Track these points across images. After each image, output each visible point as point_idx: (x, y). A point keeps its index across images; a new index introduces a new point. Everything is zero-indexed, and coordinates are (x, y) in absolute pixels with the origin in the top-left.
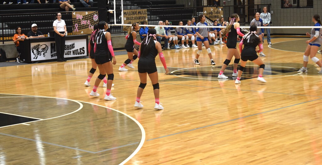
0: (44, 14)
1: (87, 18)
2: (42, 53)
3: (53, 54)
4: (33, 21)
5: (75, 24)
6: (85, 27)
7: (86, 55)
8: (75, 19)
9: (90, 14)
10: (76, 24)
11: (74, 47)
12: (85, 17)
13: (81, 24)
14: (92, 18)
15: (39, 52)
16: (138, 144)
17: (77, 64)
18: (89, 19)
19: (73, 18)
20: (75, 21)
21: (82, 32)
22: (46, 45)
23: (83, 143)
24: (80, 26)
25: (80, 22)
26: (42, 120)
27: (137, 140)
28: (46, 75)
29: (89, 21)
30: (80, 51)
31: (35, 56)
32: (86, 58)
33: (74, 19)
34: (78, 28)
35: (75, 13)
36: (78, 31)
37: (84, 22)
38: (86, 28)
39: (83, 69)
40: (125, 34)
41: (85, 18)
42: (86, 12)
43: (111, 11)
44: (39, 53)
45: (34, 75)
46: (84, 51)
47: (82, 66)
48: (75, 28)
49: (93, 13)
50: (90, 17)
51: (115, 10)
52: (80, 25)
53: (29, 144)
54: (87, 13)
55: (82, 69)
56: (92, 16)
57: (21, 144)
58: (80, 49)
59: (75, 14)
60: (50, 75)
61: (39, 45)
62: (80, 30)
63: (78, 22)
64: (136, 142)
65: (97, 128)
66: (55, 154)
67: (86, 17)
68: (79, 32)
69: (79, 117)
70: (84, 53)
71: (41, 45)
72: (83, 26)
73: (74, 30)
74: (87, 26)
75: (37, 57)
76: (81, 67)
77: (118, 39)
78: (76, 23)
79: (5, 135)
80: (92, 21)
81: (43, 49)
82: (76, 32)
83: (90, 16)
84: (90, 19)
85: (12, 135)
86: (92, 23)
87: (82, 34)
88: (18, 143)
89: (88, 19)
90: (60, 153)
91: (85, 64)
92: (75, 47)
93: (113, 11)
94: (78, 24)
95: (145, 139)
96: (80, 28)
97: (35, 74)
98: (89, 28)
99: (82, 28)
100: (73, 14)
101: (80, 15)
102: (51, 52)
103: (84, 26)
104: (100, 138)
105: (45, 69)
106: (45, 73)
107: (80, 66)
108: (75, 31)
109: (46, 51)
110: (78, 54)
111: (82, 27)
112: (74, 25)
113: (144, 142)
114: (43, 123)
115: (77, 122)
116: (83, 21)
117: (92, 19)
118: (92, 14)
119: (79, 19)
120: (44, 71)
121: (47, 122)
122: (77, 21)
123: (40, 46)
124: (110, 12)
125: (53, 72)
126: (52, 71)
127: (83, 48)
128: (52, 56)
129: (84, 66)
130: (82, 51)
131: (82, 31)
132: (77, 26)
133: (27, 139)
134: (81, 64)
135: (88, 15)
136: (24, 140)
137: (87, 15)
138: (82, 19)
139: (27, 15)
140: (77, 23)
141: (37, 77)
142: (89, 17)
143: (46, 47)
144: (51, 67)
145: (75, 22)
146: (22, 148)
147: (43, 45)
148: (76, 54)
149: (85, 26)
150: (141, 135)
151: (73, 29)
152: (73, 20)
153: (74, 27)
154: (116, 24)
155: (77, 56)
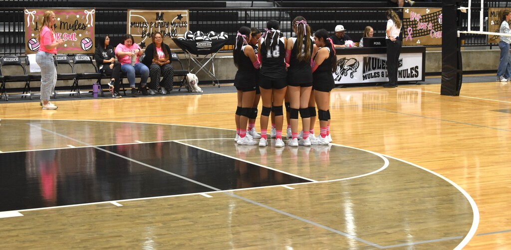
0: (362, 10)
1: (427, 20)
2: (349, 72)
3: (366, 75)
4: (340, 20)
5: (407, 28)
6: (423, 34)
7: (421, 79)
8: (408, 20)
9: (433, 13)
10: (409, 28)
11: (401, 65)
12: (424, 17)
13: (418, 29)
14: (437, 19)
15: (344, 69)
16: (461, 240)
17: (404, 92)
18: (431, 20)
19: (404, 17)
20: (408, 23)
21: (418, 42)
22: (356, 60)
23: (368, 228)
24: (415, 32)
25: (415, 24)
26: (315, 182)
27: (461, 232)
28: (353, 107)
29: (431, 24)
30: (412, 72)
31: (338, 77)
32: (419, 84)
33: (406, 19)
34: (411, 34)
35: (408, 10)
36: (411, 39)
37: (422, 26)
38: (425, 35)
39: (415, 102)
40: (491, 49)
41: (425, 19)
42: (427, 9)
43: (463, 9)
44: (344, 72)
45: (334, 107)
46: (417, 72)
47: (413, 96)
48: (408, 35)
49: (439, 12)
50: (433, 18)
51: (469, 8)
52: (416, 30)
53: (281, 221)
54: (429, 11)
55: (412, 102)
56: (436, 15)
57: (269, 221)
58: (412, 69)
59: (408, 12)
60: (360, 108)
61: (344, 59)
62: (415, 39)
63: (413, 25)
64: (459, 235)
65: (400, 204)
66: (317, 243)
67: (427, 17)
68: (413, 41)
69: (376, 182)
70: (417, 76)
71: (348, 60)
72: (420, 31)
73: (405, 37)
74: (427, 31)
75: (340, 78)
76: (411, 98)
77: (478, 55)
78: (409, 26)
79: (249, 203)
80: (436, 24)
81: (351, 66)
82: (409, 40)
83: (434, 16)
84: (433, 21)
85: (261, 203)
86: (436, 27)
87: (418, 44)
88: (264, 218)
89: (429, 21)
90: (325, 242)
91: (417, 93)
92: (403, 65)
93: (467, 10)
94: (413, 28)
95: (476, 232)
96: (415, 35)
97: (336, 105)
98: (431, 35)
99: (418, 35)
100: (406, 11)
101: (417, 13)
102: (364, 72)
103: (422, 32)
104: (399, 222)
105: (352, 98)
106: (352, 104)
107: (409, 97)
108: (407, 39)
109: (356, 69)
110: (408, 77)
111: (419, 33)
112: (406, 30)
113: (472, 238)
114: (315, 188)
115: (370, 191)
116: (422, 24)
117: (436, 21)
118: (436, 13)
119: (415, 21)
120: (350, 101)
121: (322, 186)
122: (411, 23)
123: (346, 61)
124: (462, 11)
125: (365, 104)
126: (363, 103)
127: (417, 67)
128: (365, 78)
129: (416, 98)
130: (414, 73)
131: (419, 40)
132: (410, 31)
133: (282, 212)
134: (411, 94)
135: (431, 14)
136: (277, 213)
137: (428, 15)
138: (420, 20)
139: (331, 10)
140: (411, 26)
141: (339, 110)
142: (431, 17)
143: (355, 63)
144: (362, 95)
145: (407, 25)
146: (269, 227)
147: (350, 59)
148: (404, 77)
149: (424, 32)
150: (470, 224)
151: (403, 36)
152: (405, 22)
153: (406, 33)
154: (470, 31)
155: (407, 79)
